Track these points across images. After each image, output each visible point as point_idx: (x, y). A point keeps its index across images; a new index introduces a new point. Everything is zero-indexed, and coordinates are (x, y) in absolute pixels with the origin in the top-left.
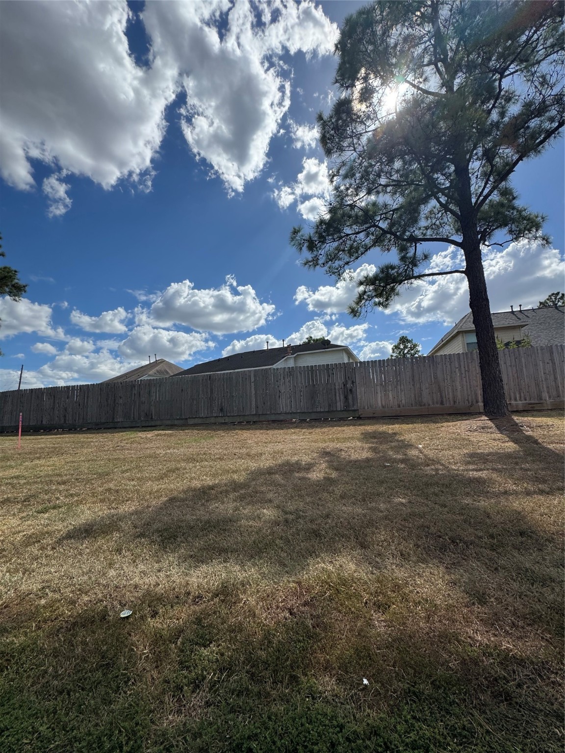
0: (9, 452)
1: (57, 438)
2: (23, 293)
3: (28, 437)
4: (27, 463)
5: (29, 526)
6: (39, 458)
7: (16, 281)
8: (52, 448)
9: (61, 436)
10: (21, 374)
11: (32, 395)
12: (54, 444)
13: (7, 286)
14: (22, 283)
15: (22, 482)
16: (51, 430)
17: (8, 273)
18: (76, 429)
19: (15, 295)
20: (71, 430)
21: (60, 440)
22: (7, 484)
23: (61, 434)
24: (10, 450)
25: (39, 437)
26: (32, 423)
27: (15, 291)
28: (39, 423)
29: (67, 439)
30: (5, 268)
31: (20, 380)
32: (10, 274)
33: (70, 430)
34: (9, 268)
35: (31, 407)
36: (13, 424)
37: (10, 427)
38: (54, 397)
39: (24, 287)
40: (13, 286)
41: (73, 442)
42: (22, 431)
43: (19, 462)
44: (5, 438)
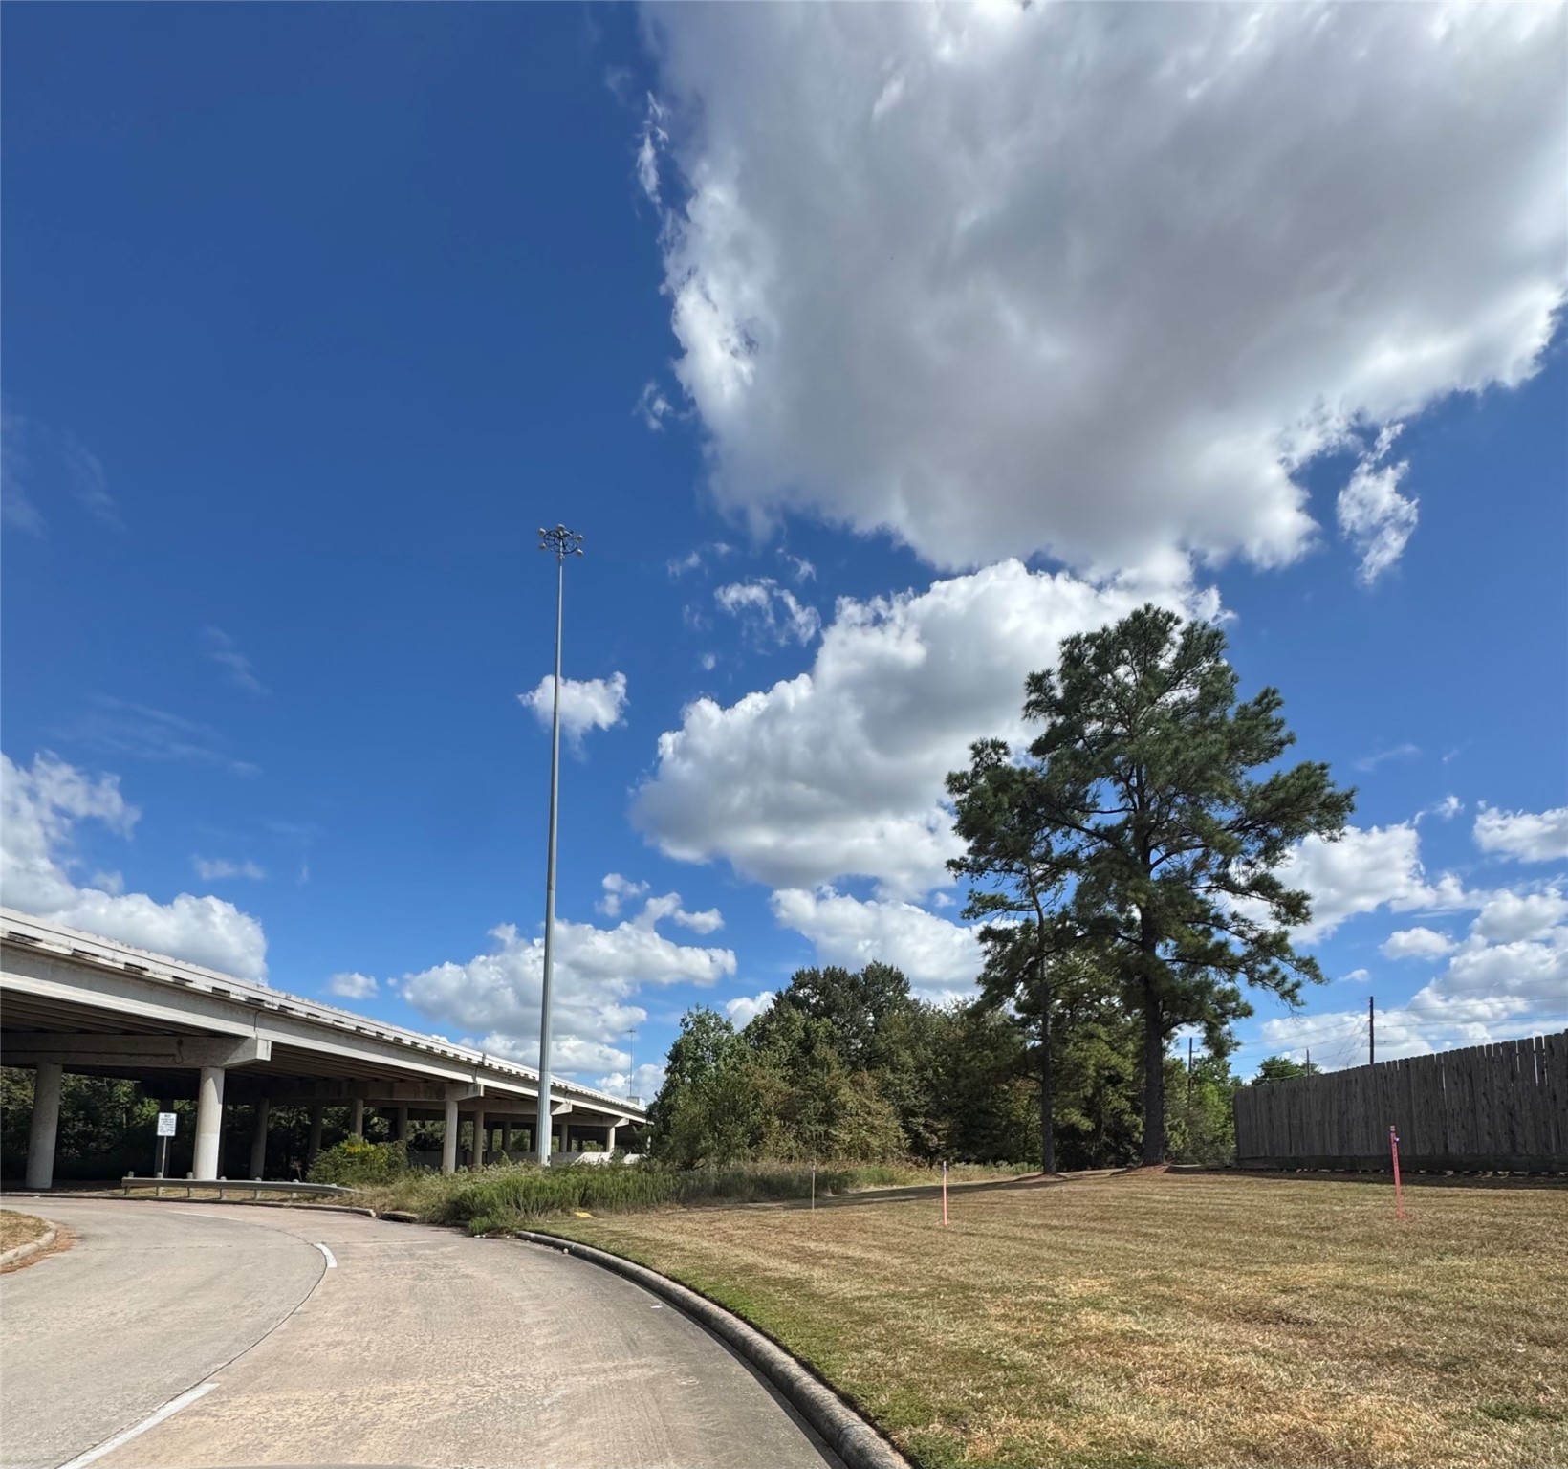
0: (1380, 1224)
1: (1498, 1197)
2: (1348, 813)
3: (1417, 1189)
4: (1427, 1262)
5: (1474, 1446)
6: (1458, 1252)
7: (1328, 790)
8: (1491, 1225)
9: (1511, 1192)
10: (1371, 1021)
11: (1409, 1078)
12: (1494, 1216)
13: (1310, 811)
14: (1340, 790)
15: (1429, 1311)
16: (1474, 1172)
17: (1308, 778)
18: (1552, 1173)
19: (1331, 828)
20: (1538, 1174)
21: (1508, 1203)
22: (1390, 1309)
23: (1508, 1186)
24: (1380, 1219)
25: (1447, 1191)
26: (1423, 1150)
27: (1328, 817)
28: (1440, 1151)
29: (1530, 1204)
30: (1299, 770)
31: (1372, 1035)
32: (1313, 779)
33: (1534, 1173)
34: (1308, 766)
35: (1411, 1107)
36: (1374, 1152)
37: (1367, 1158)
38: (1470, 1076)
39: (1348, 797)
40: (1324, 805)
41: (1555, 1215)
42: (1401, 1172)
43: (1409, 1254)
44: (1363, 1186)
